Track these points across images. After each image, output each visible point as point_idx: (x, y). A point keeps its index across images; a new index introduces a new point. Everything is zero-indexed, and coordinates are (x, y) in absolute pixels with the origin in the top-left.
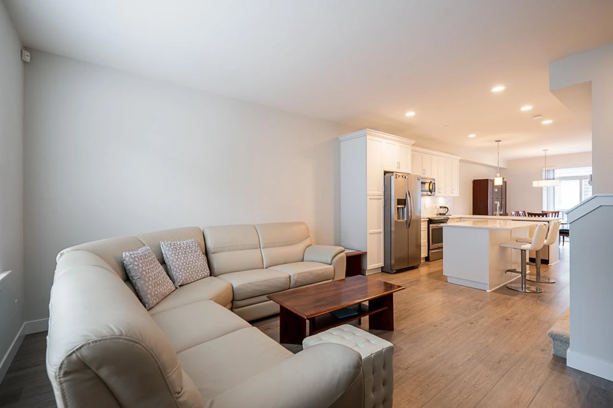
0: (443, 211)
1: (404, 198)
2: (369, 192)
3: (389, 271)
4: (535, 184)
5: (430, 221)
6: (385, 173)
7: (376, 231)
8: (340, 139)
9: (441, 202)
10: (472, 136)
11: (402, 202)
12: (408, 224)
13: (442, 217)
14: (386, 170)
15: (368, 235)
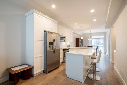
0: (68, 46)
1: (53, 42)
2: (35, 39)
3: (46, 72)
4: (89, 39)
5: (64, 50)
6: (45, 31)
7: (40, 56)
8: (25, 15)
9: (68, 43)
10: (76, 24)
11: (51, 43)
12: (54, 52)
13: (68, 48)
14: (46, 30)
15: (34, 58)
